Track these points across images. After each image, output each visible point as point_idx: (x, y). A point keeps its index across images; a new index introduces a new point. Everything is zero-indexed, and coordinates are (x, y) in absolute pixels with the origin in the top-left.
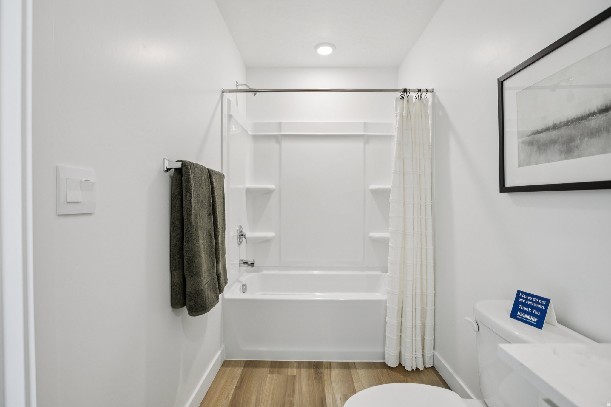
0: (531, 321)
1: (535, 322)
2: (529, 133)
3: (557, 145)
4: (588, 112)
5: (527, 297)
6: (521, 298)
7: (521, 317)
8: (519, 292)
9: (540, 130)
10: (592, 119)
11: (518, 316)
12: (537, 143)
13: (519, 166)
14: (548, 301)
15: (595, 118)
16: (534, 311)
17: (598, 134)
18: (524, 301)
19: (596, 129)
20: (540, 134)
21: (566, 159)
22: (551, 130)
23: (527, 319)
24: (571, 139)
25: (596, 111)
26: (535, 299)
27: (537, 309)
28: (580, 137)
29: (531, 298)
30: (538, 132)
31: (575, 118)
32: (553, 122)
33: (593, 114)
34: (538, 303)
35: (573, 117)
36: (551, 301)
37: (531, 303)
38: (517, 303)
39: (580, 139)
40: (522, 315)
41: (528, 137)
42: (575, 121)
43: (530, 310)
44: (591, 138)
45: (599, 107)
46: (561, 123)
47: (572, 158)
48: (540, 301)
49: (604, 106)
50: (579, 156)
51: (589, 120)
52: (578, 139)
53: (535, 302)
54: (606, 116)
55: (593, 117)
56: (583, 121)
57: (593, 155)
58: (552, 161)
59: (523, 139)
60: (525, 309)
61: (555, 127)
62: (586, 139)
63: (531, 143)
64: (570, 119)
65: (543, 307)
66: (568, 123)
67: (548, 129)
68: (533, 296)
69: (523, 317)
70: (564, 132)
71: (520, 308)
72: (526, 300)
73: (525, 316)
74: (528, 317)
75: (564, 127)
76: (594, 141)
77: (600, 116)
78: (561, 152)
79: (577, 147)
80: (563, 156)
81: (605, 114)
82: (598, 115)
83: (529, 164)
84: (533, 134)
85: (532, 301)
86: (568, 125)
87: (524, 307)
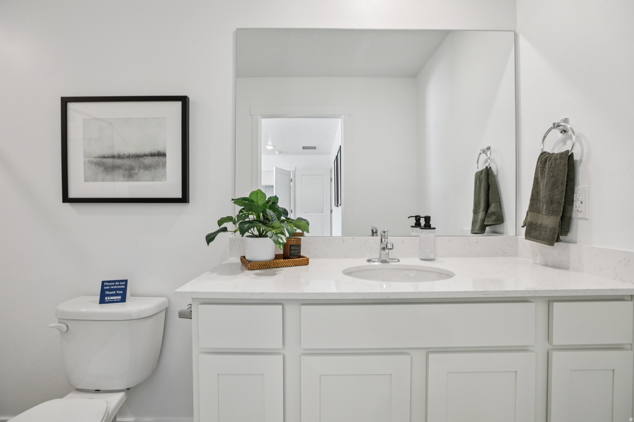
0: (117, 299)
1: (120, 299)
2: (96, 156)
3: (121, 170)
4: (143, 153)
5: (110, 284)
6: (106, 286)
7: (109, 300)
8: (103, 282)
9: (106, 156)
10: (145, 159)
11: (106, 300)
12: (103, 165)
13: (86, 181)
14: (126, 281)
15: (148, 158)
16: (117, 292)
17: (149, 169)
18: (108, 287)
19: (148, 165)
20: (107, 159)
21: (128, 181)
22: (116, 158)
23: (114, 299)
24: (131, 168)
25: (148, 154)
26: (117, 283)
27: (120, 289)
28: (138, 168)
29: (113, 284)
30: (104, 157)
31: (134, 154)
32: (118, 153)
33: (147, 155)
34: (120, 285)
35: (133, 153)
36: (128, 281)
37: (114, 287)
38: (103, 291)
39: (138, 169)
40: (109, 298)
41: (94, 159)
42: (135, 157)
43: (114, 292)
44: (146, 170)
45: (150, 152)
46: (124, 155)
47: (133, 181)
48: (121, 283)
49: (153, 152)
50: (137, 180)
51: (144, 159)
52: (137, 169)
53: (117, 285)
54: (154, 159)
55: (147, 158)
56: (140, 158)
57: (147, 181)
58: (117, 181)
59: (90, 159)
60: (111, 293)
61: (119, 157)
62: (142, 170)
63: (98, 164)
64: (131, 154)
65: (123, 287)
66: (129, 157)
67: (113, 157)
68: (115, 281)
69: (110, 300)
70: (126, 162)
71: (106, 294)
72: (110, 286)
73: (112, 298)
74: (114, 298)
75: (127, 159)
76: (147, 172)
77: (151, 158)
78: (124, 176)
79: (136, 174)
80: (126, 179)
81: (154, 158)
82: (149, 157)
83: (95, 180)
84: (99, 157)
85: (115, 285)
86: (129, 158)
87: (109, 292)
